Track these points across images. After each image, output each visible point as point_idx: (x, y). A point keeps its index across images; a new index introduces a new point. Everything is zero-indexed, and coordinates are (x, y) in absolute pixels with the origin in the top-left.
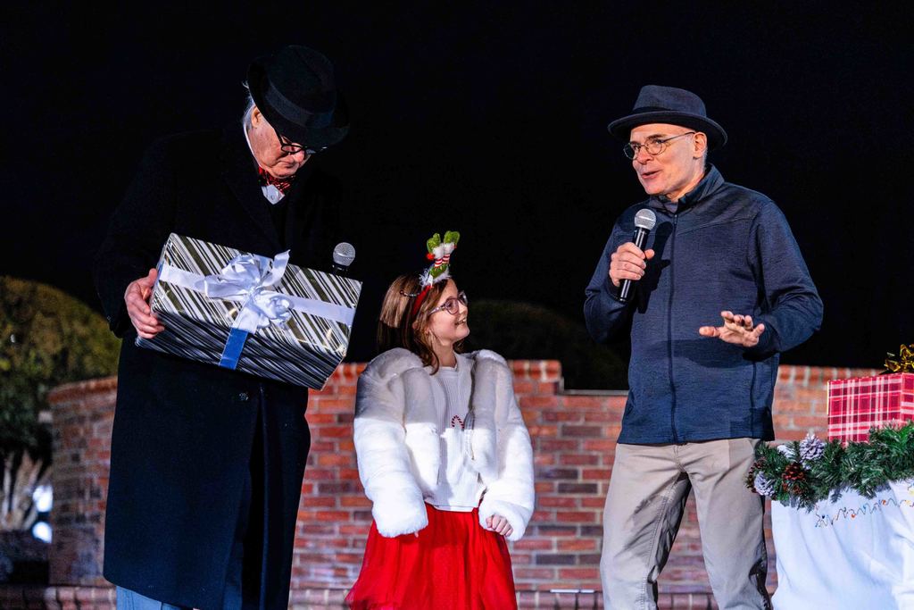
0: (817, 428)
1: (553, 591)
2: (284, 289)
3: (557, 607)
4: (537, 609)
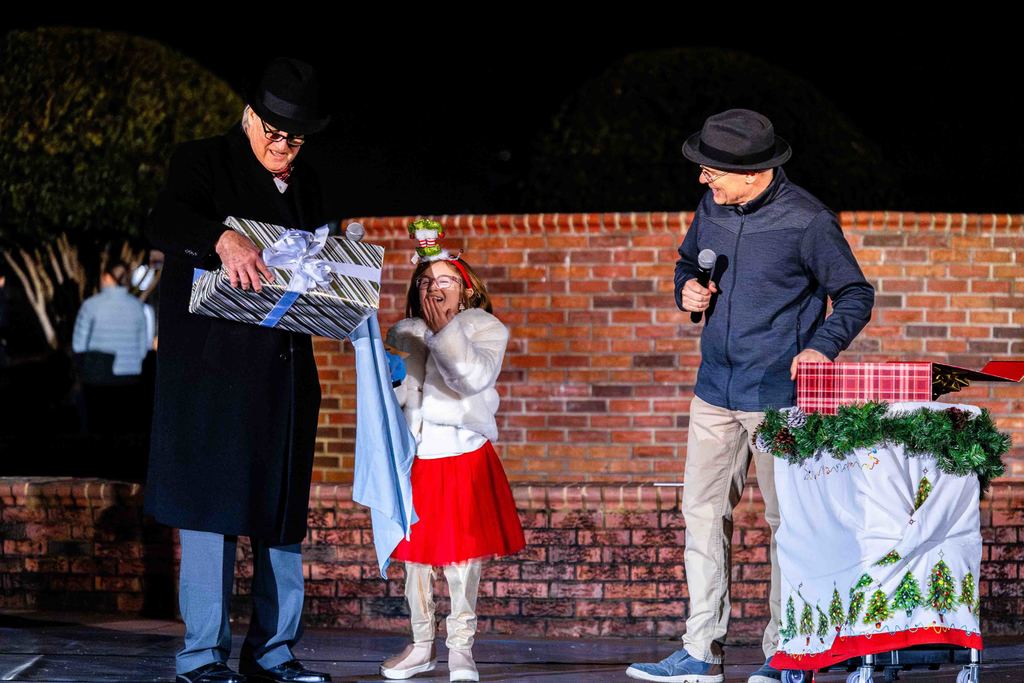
0: (976, 279)
1: (655, 485)
3: (659, 501)
4: (639, 504)
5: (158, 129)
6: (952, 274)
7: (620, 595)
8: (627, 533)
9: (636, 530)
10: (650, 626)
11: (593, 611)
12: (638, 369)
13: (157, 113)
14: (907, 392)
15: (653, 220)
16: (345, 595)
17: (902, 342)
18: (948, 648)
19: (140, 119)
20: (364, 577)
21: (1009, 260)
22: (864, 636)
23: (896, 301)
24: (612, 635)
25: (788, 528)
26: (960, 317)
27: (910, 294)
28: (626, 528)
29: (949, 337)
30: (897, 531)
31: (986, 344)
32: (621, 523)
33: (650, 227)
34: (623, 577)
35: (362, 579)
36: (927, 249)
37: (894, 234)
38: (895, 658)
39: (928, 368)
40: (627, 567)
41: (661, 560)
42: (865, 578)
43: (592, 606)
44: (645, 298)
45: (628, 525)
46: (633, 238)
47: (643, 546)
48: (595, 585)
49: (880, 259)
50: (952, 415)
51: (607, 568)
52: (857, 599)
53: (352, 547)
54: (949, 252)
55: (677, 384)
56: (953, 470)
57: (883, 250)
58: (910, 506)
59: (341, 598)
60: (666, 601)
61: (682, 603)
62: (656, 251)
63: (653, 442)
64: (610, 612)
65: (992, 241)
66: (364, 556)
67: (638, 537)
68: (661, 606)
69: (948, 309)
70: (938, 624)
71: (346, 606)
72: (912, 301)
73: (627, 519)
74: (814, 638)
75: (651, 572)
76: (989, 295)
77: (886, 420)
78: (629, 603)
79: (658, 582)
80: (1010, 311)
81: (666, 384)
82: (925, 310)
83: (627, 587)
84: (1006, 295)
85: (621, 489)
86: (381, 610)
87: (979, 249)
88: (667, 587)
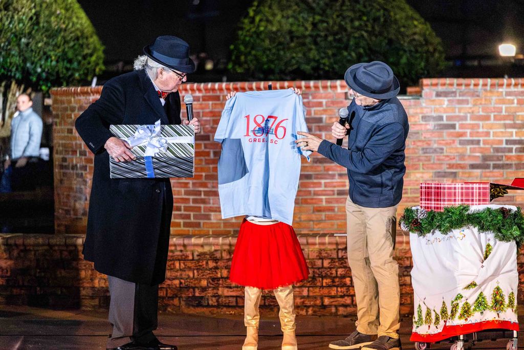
0: (496, 114)
1: (335, 235)
2: (161, 135)
3: (337, 244)
4: (327, 246)
5: (31, 18)
6: (483, 111)
7: (318, 294)
8: (320, 261)
9: (325, 259)
10: (333, 310)
11: (303, 302)
12: (315, 165)
13: (31, 9)
14: (477, 198)
15: (323, 85)
16: (171, 295)
17: (457, 148)
18: (502, 331)
19: (20, 13)
20: (181, 286)
21: (513, 103)
22: (459, 325)
23: (453, 127)
24: (313, 315)
25: (418, 269)
26: (488, 134)
27: (460, 122)
28: (320, 259)
29: (482, 145)
30: (475, 271)
31: (501, 148)
32: (317, 256)
33: (321, 89)
34: (319, 284)
35: (180, 287)
36: (469, 98)
37: (451, 90)
38: (475, 337)
39: (488, 186)
40: (321, 279)
41: (339, 275)
42: (459, 296)
43: (302, 300)
44: (319, 126)
45: (321, 257)
46: (312, 94)
47: (329, 268)
48: (303, 288)
49: (444, 104)
50: (503, 211)
51: (310, 280)
52: (455, 307)
53: (175, 270)
54: (481, 100)
55: (336, 173)
56: (503, 239)
57: (446, 99)
58: (481, 259)
59: (169, 297)
60: (342, 297)
61: (350, 298)
62: (324, 101)
63: (324, 204)
64: (312, 303)
65: (504, 93)
66: (181, 275)
67: (326, 263)
68: (339, 299)
69: (481, 130)
70: (497, 318)
71: (171, 301)
72: (462, 126)
73: (320, 253)
74: (433, 326)
75: (333, 282)
76: (502, 122)
77: (469, 214)
78: (322, 298)
79: (337, 287)
80: (514, 131)
81: (330, 173)
82: (468, 131)
83: (321, 289)
84: (511, 122)
85: (317, 238)
86: (191, 303)
87: (497, 98)
88: (342, 289)
